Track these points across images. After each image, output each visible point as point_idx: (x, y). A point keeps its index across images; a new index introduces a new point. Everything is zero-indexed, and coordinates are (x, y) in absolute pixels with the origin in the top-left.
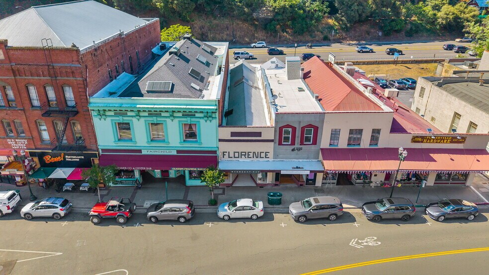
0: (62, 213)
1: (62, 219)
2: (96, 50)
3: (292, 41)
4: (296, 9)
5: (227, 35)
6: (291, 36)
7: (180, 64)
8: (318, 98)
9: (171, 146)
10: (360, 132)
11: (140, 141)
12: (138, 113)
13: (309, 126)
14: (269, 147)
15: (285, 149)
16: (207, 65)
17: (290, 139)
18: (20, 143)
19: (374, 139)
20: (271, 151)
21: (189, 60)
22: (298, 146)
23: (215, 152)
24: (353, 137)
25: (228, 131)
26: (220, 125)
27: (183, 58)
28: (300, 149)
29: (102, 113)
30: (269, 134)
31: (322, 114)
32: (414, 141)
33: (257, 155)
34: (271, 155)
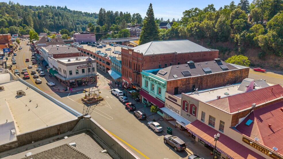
0: (124, 101)
2: (153, 56)
7: (184, 67)
8: (219, 98)
9: (154, 94)
10: (214, 119)
11: (149, 89)
12: (149, 78)
13: (193, 105)
14: (179, 109)
15: (185, 113)
16: (206, 72)
17: (187, 108)
18: (131, 80)
19: (222, 128)
20: (180, 111)
21: (195, 68)
22: (189, 113)
23: (164, 102)
24: (212, 120)
25: (168, 95)
26: (167, 92)
27: (192, 66)
28: (190, 116)
29: (143, 76)
30: (179, 102)
31: (198, 101)
32: (243, 141)
33: (176, 111)
34: (180, 113)
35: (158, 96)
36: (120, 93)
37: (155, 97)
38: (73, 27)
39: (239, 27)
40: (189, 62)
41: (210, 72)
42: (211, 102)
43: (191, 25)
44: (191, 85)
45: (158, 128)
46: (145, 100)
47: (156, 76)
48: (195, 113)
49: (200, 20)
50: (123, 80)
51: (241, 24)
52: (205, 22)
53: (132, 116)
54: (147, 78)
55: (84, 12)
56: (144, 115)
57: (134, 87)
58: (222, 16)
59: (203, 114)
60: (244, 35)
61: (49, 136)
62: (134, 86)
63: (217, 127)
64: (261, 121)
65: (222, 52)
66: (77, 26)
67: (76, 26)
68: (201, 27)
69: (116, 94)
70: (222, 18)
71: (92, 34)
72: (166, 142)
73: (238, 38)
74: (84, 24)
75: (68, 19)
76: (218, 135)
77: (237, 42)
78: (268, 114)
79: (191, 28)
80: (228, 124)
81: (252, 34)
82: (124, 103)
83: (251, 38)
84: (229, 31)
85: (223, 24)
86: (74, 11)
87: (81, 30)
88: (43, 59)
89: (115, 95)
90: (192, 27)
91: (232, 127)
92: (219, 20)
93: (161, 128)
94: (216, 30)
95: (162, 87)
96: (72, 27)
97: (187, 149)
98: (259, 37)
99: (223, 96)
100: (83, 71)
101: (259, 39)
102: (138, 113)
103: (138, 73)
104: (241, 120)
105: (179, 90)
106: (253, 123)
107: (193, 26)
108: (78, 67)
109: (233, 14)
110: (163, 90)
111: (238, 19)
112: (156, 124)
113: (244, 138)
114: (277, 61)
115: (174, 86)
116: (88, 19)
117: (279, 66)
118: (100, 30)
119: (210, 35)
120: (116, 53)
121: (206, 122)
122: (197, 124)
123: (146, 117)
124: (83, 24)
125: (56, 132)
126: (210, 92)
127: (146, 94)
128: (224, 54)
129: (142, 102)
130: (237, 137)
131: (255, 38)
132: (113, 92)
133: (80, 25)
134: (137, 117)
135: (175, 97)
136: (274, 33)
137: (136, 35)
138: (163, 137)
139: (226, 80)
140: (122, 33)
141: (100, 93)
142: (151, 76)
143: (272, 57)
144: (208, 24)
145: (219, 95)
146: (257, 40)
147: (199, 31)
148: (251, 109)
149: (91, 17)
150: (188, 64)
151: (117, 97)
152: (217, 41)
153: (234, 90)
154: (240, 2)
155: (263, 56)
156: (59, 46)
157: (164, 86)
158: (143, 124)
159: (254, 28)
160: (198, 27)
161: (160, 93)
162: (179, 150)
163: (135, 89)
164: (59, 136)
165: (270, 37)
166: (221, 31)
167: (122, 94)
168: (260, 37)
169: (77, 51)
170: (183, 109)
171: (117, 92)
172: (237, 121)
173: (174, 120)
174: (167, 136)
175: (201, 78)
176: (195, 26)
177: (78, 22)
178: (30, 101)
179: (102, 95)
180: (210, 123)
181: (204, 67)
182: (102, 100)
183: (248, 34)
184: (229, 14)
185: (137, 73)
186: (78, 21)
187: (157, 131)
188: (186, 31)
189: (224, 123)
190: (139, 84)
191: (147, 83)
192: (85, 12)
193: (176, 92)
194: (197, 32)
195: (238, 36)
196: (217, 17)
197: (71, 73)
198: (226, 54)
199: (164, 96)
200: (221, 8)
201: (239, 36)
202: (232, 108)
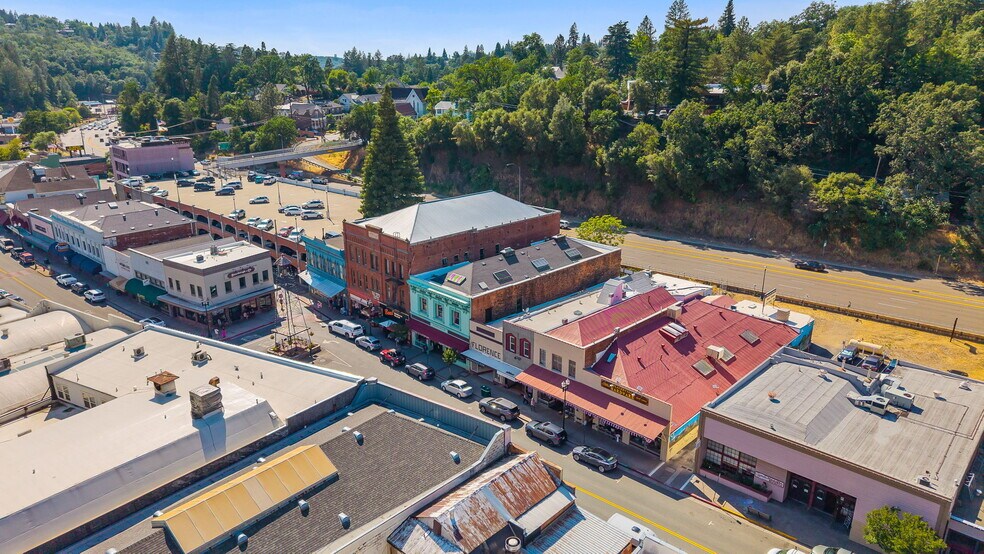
0: (372, 348)
1: (371, 352)
2: (430, 243)
3: (852, 258)
4: (865, 208)
5: (743, 230)
6: (856, 250)
7: (496, 264)
8: (565, 322)
9: (445, 325)
10: (560, 359)
11: (430, 315)
12: (430, 294)
13: (525, 339)
14: (500, 349)
15: (510, 355)
16: (541, 270)
17: (514, 347)
18: (377, 296)
19: (572, 371)
20: (501, 353)
21: (518, 262)
22: (518, 355)
23: (468, 340)
24: (556, 362)
25: (475, 325)
26: (472, 319)
27: (511, 259)
28: (520, 359)
29: (414, 288)
30: (499, 337)
31: (532, 333)
32: (603, 385)
33: (493, 353)
34: (501, 356)
35: (454, 329)
36: (355, 329)
37: (446, 332)
38: (41, 86)
39: (604, 129)
40: (504, 251)
41: (547, 268)
42: (553, 331)
43: (486, 118)
44: (514, 300)
45: (465, 389)
46: (419, 338)
47: (443, 286)
48: (529, 353)
49: (508, 98)
50: (352, 295)
51: (608, 123)
52: (523, 114)
53: (403, 375)
54: (423, 292)
55: (67, 21)
56: (429, 370)
57: (390, 313)
58: (563, 97)
59: (542, 354)
60: (615, 154)
61: (323, 416)
62: (391, 311)
63: (565, 372)
64: (628, 353)
65: (571, 192)
66: (55, 80)
67: (50, 83)
68: (513, 126)
69: (347, 333)
70: (564, 104)
71: (182, 145)
72: (483, 410)
73: (604, 159)
74: (81, 72)
75: (14, 58)
76: (568, 382)
77: (603, 170)
78: (639, 341)
79: (489, 125)
80: (580, 364)
81: (632, 150)
82: (375, 352)
83: (631, 160)
84: (583, 141)
85: (566, 119)
86: (24, 18)
87: (74, 95)
88: (66, 247)
89: (345, 337)
90: (489, 123)
91: (587, 368)
92: (557, 109)
93: (470, 388)
94: (551, 136)
95: (462, 311)
96: (37, 88)
97: (521, 416)
98: (649, 157)
99: (571, 317)
100: (242, 283)
101: (648, 163)
102: (416, 367)
103: (400, 282)
104: (599, 356)
105: (494, 313)
106: (616, 357)
107: (492, 120)
108: (229, 276)
109: (588, 93)
110: (465, 317)
111: (601, 108)
112: (459, 383)
113: (603, 381)
114: (687, 215)
115: (485, 306)
116: (94, 50)
117: (690, 227)
118: (180, 116)
119: (537, 147)
120: (292, 212)
121: (549, 366)
122: (534, 371)
123: (434, 375)
124: (76, 73)
125: (331, 408)
126: (550, 312)
127: (422, 326)
128: (575, 196)
129: (414, 344)
130: (593, 380)
131: (640, 160)
132: (335, 328)
133: (65, 76)
134: (415, 376)
135: (489, 327)
136: (678, 149)
137: (311, 129)
138: (476, 404)
139: (577, 281)
140: (272, 131)
141: (312, 334)
142: (434, 288)
143: (677, 205)
144: (530, 122)
145: (565, 318)
146: (644, 166)
147: (507, 138)
148: (614, 337)
149: (102, 40)
150: (504, 254)
151: (352, 340)
152: (556, 164)
153: (591, 303)
154: (609, 34)
155: (659, 202)
156: (116, 208)
157: (465, 308)
158: (432, 388)
159: (637, 133)
160: (506, 126)
161: (457, 321)
162: (509, 418)
163: (392, 318)
164: (336, 415)
165: (669, 159)
166: (564, 139)
167: (361, 331)
168: (651, 159)
169: (183, 220)
170: (508, 349)
171: (347, 327)
172: (594, 358)
173: (491, 371)
174: (485, 401)
175: (531, 284)
176: (498, 122)
177: (54, 64)
178: (237, 369)
179: (315, 340)
180: (553, 368)
181: (534, 258)
182: (319, 350)
183: (625, 150)
184: (579, 91)
185: (398, 281)
186: (52, 60)
187: (464, 395)
188: (474, 133)
189: (574, 363)
190: (403, 307)
191: (423, 303)
192: (71, 20)
193: (489, 316)
194: (503, 138)
195: (603, 154)
196: (553, 100)
197: (214, 293)
198: (579, 199)
199: (467, 327)
200: (561, 36)
201: (605, 155)
202: (584, 338)
